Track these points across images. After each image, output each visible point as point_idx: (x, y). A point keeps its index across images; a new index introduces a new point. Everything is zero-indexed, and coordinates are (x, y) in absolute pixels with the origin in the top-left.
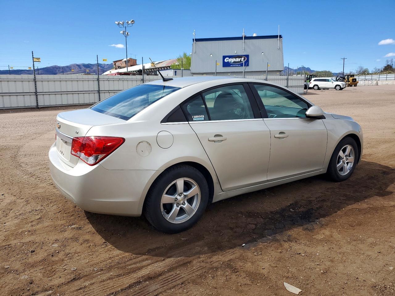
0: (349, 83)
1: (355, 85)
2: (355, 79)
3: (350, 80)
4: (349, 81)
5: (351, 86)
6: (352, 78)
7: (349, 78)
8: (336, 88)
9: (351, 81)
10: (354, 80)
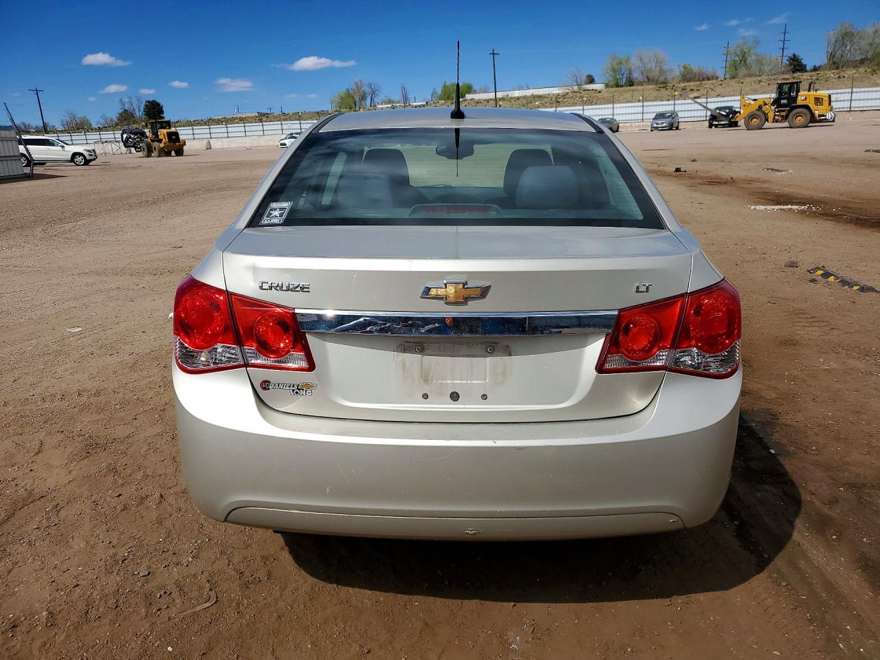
0: (162, 145)
1: (180, 152)
2: (176, 134)
3: (161, 137)
4: (160, 141)
5: (168, 154)
6: (165, 131)
7: (157, 132)
8: (75, 160)
9: (165, 140)
10: (174, 137)
